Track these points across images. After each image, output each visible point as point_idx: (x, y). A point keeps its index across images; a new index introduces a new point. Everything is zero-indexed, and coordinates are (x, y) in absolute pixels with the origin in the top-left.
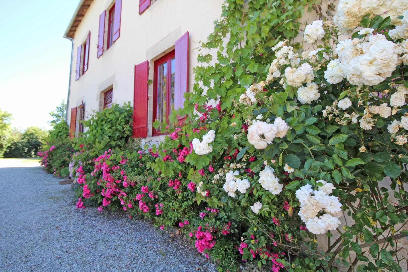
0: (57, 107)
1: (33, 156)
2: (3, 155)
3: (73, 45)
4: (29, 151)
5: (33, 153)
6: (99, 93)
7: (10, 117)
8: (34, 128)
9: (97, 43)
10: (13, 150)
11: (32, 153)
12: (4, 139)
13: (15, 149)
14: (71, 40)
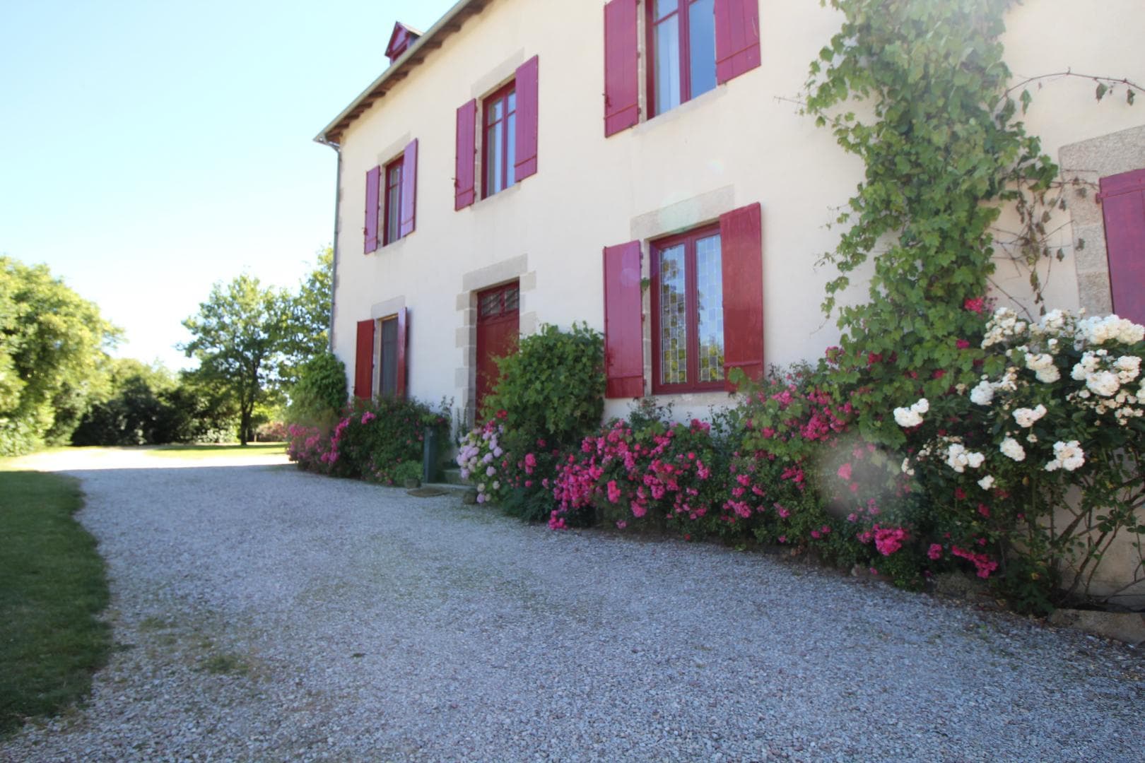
0: (202, 306)
1: (141, 443)
2: (72, 439)
3: (340, 160)
4: (131, 427)
5: (140, 433)
6: (468, 292)
7: (118, 335)
8: (131, 364)
9: (454, 176)
10: (89, 424)
11: (136, 435)
12: (78, 395)
13: (94, 422)
14: (336, 148)
